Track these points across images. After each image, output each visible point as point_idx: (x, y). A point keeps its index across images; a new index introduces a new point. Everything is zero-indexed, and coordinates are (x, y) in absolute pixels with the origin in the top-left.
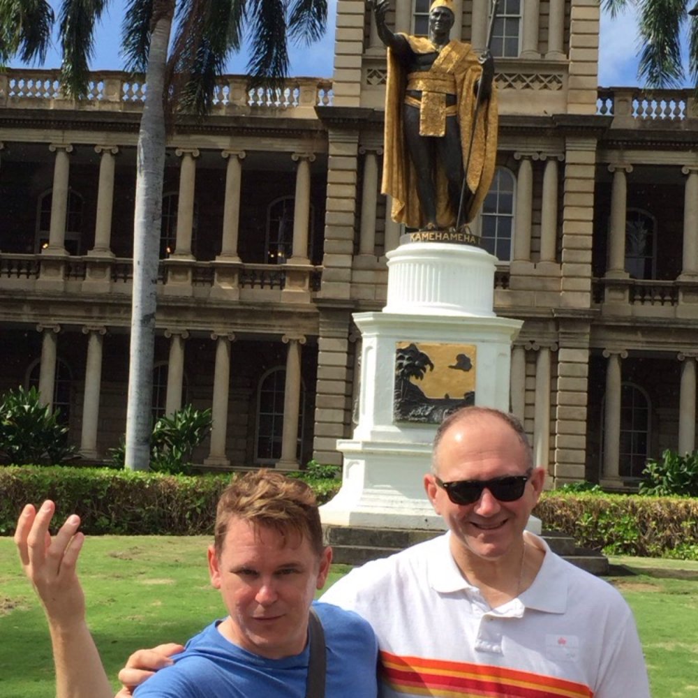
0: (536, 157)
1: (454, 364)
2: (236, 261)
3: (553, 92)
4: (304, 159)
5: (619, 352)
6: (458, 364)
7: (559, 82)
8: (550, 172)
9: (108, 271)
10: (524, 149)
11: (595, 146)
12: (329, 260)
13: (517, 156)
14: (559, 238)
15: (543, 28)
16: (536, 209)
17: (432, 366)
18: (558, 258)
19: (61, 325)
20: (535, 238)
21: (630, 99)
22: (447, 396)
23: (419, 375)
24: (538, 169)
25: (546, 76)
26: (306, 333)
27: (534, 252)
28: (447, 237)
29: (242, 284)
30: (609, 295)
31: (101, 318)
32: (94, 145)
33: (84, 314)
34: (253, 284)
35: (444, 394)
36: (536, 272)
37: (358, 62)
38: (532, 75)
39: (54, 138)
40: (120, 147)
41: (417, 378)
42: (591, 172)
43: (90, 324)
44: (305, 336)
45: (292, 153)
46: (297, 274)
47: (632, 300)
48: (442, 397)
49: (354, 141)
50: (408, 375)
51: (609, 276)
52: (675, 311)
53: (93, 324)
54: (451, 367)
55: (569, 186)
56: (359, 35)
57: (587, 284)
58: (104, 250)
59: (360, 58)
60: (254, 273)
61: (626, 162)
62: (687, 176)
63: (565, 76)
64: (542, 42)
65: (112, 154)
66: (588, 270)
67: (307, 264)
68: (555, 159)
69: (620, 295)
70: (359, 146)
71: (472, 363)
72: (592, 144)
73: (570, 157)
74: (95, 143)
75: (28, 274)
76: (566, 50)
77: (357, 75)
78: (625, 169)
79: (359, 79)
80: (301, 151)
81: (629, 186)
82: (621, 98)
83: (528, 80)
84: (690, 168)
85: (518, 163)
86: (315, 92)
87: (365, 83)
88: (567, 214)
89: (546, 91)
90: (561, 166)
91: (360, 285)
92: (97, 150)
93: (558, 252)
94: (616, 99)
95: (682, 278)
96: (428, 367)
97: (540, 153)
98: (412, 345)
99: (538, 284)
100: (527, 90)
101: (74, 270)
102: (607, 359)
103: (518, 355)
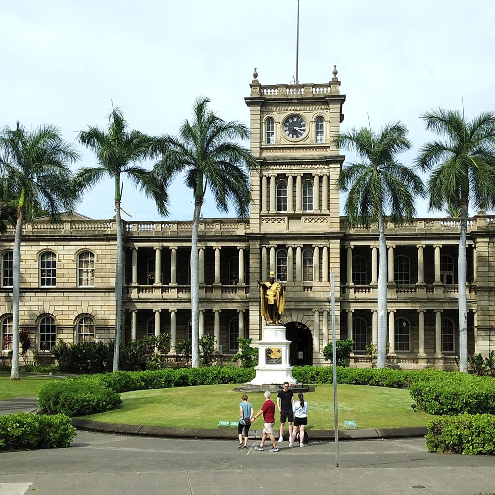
0: (320, 246)
2: (220, 284)
3: (325, 223)
4: (241, 248)
5: (352, 310)
6: (278, 351)
7: (327, 220)
8: (325, 251)
9: (176, 290)
10: (316, 244)
12: (251, 284)
13: (313, 246)
14: (329, 274)
15: (320, 201)
17: (273, 352)
18: (329, 280)
19: (162, 309)
20: (320, 273)
22: (276, 358)
24: (321, 249)
25: (322, 218)
26: (245, 308)
27: (321, 278)
29: (222, 292)
30: (347, 291)
31: (175, 306)
32: (169, 247)
33: (169, 305)
34: (226, 292)
36: (321, 285)
37: (258, 216)
38: (317, 218)
39: (156, 245)
41: (270, 354)
42: (338, 250)
43: (171, 308)
45: (237, 247)
46: (241, 288)
47: (355, 292)
49: (258, 243)
50: (268, 354)
51: (347, 284)
52: (369, 295)
55: (331, 255)
56: (258, 206)
57: (338, 289)
58: (174, 283)
60: (226, 288)
61: (352, 245)
62: (372, 249)
63: (329, 218)
64: (320, 206)
66: (338, 284)
67: (244, 284)
68: (326, 246)
69: (351, 291)
70: (260, 245)
72: (339, 241)
73: (331, 246)
75: (149, 292)
76: (329, 210)
77: (258, 221)
78: (351, 248)
80: (240, 246)
81: (353, 253)
83: (316, 220)
84: (373, 246)
85: (314, 248)
86: (244, 224)
87: (261, 222)
88: (331, 265)
89: (323, 223)
90: (329, 249)
93: (329, 278)
95: (371, 284)
97: (321, 244)
98: (269, 348)
99: (322, 290)
100: (316, 223)
101: (164, 290)
102: (347, 313)
103: (317, 314)
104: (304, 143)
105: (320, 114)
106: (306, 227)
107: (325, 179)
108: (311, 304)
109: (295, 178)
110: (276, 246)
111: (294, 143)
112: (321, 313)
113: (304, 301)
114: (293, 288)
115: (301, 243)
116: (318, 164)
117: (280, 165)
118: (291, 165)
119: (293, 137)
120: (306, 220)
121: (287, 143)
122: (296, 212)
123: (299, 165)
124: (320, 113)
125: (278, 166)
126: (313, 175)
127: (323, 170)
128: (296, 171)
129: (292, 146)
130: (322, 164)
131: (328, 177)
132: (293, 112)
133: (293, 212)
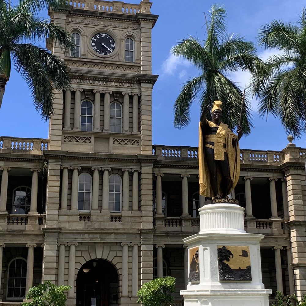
1: (241, 254)
2: (6, 213)
3: (136, 146)
4: (36, 171)
5: (162, 245)
6: (243, 254)
7: (138, 142)
8: (136, 176)
10: (126, 167)
11: (152, 166)
12: (47, 212)
13: (123, 170)
14: (140, 201)
15: (131, 123)
16: (131, 191)
17: (233, 256)
18: (140, 209)
20: (131, 201)
21: (161, 149)
22: (240, 268)
23: (228, 260)
24: (131, 174)
25: (133, 140)
26: (37, 243)
27: (131, 207)
28: (229, 201)
30: (157, 223)
34: (13, 223)
35: (239, 267)
36: (132, 215)
37: (60, 133)
38: (128, 140)
41: (227, 261)
42: (151, 176)
44: (36, 244)
45: (30, 168)
46: (33, 218)
47: (165, 225)
48: (238, 269)
49: (59, 164)
50: (224, 260)
51: (157, 216)
52: (181, 228)
54: (240, 256)
55: (143, 181)
56: (61, 122)
57: (151, 219)
59: (61, 131)
60: (14, 218)
61: (161, 173)
62: (183, 178)
63: (140, 140)
64: (131, 127)
66: (151, 214)
67: (37, 214)
68: (137, 171)
69: (161, 223)
70: (61, 166)
71: (248, 254)
73: (143, 171)
76: (140, 132)
77: (60, 138)
78: (161, 175)
79: (61, 140)
80: (34, 168)
81: (162, 181)
82: (158, 149)
83: (126, 141)
84: (184, 175)
85: (123, 173)
86: (40, 144)
87: (63, 141)
88: (143, 192)
89: (133, 146)
90: (140, 174)
91: (62, 222)
93: (140, 207)
94: (156, 149)
96: (231, 256)
97: (131, 169)
98: (224, 247)
99: (132, 220)
100: (126, 145)
102: (157, 248)
103: (126, 249)
104: (113, 60)
105: (131, 33)
106: (115, 149)
107: (135, 99)
108: (119, 236)
109: (103, 95)
110: (80, 168)
111: (102, 59)
112: (131, 248)
113: (112, 233)
114: (99, 218)
115: (109, 166)
116: (129, 83)
117: (86, 80)
118: (99, 81)
119: (100, 53)
120: (114, 141)
121: (94, 58)
122: (104, 131)
123: (109, 81)
124: (130, 31)
125: (85, 81)
126: (123, 94)
127: (134, 90)
128: (105, 88)
129: (101, 61)
130: (133, 83)
131: (139, 98)
132: (102, 27)
133: (101, 131)
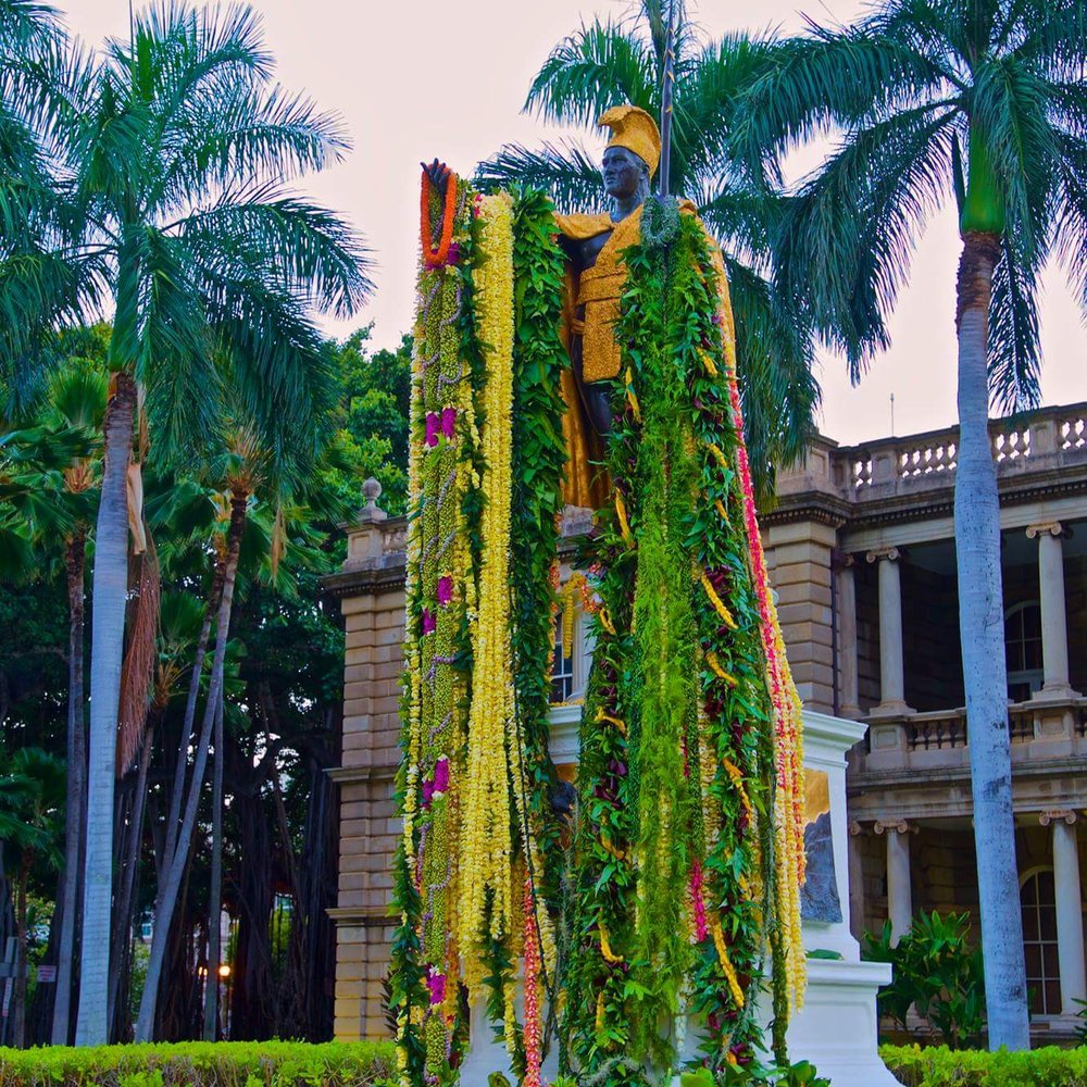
9: (1068, 720)
31: (1065, 797)
32: (1025, 528)
33: (1039, 794)
40: (1064, 523)
43: (1050, 809)
53: (1055, 808)
58: (1059, 687)
65: (1054, 537)
74: (1024, 524)
75: (953, 741)
92: (1030, 534)
